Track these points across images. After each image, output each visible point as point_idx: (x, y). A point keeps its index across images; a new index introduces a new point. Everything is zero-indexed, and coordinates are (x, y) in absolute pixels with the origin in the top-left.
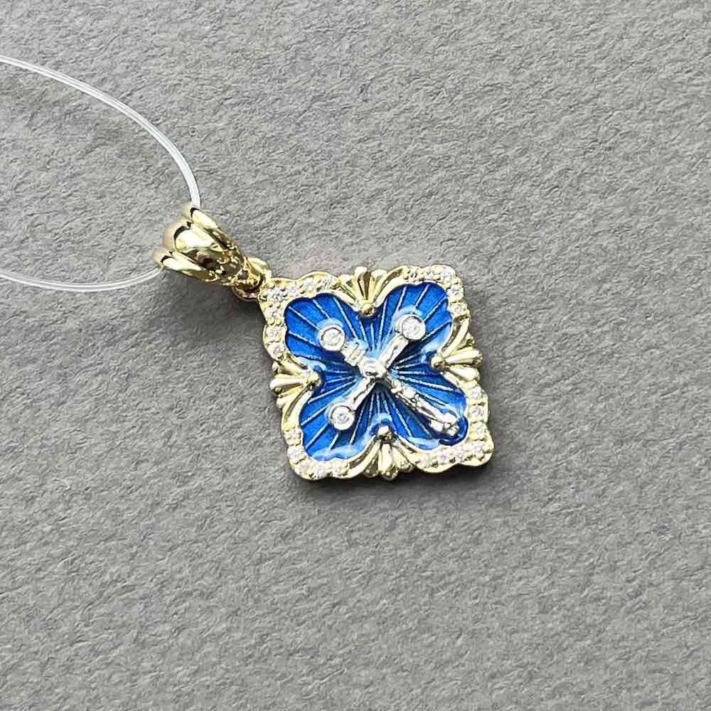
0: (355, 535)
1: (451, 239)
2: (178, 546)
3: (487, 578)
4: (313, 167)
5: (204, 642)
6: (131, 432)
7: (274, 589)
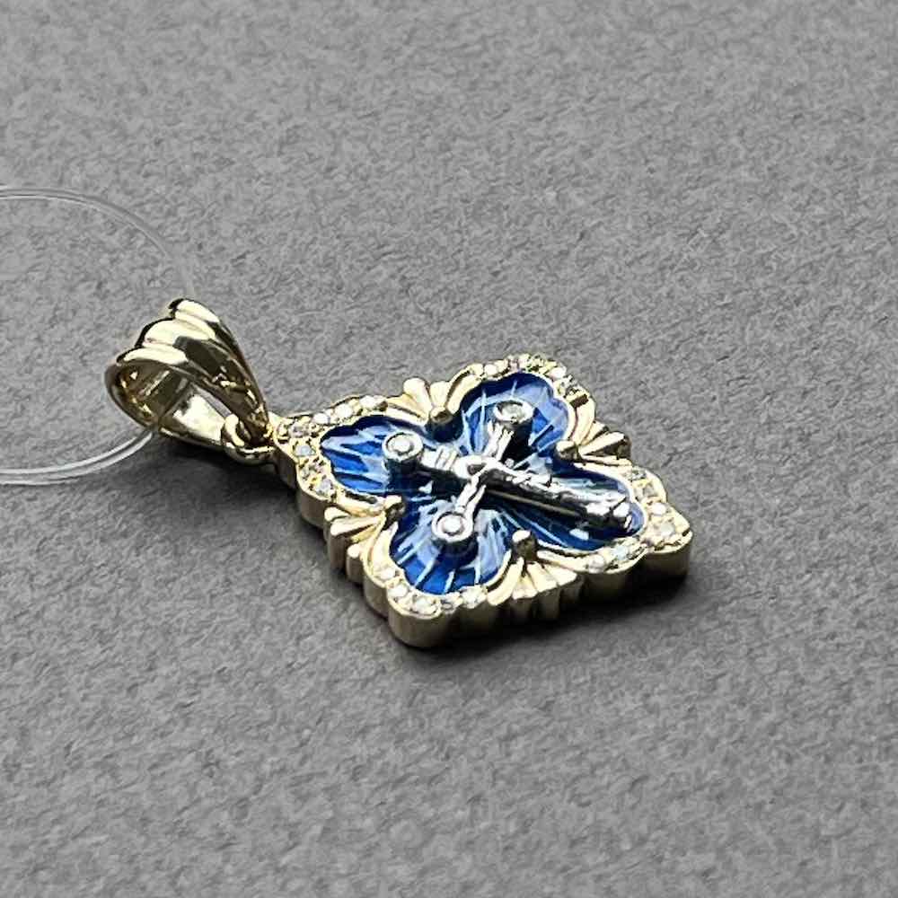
0: (654, 699)
1: (743, 378)
2: (375, 726)
3: (873, 738)
4: (522, 315)
5: (432, 833)
6: (285, 604)
7: (536, 767)
